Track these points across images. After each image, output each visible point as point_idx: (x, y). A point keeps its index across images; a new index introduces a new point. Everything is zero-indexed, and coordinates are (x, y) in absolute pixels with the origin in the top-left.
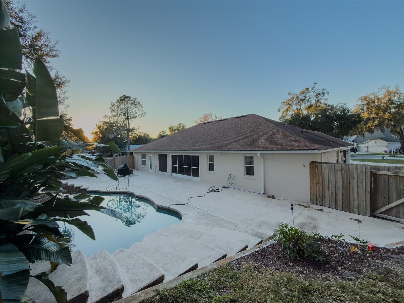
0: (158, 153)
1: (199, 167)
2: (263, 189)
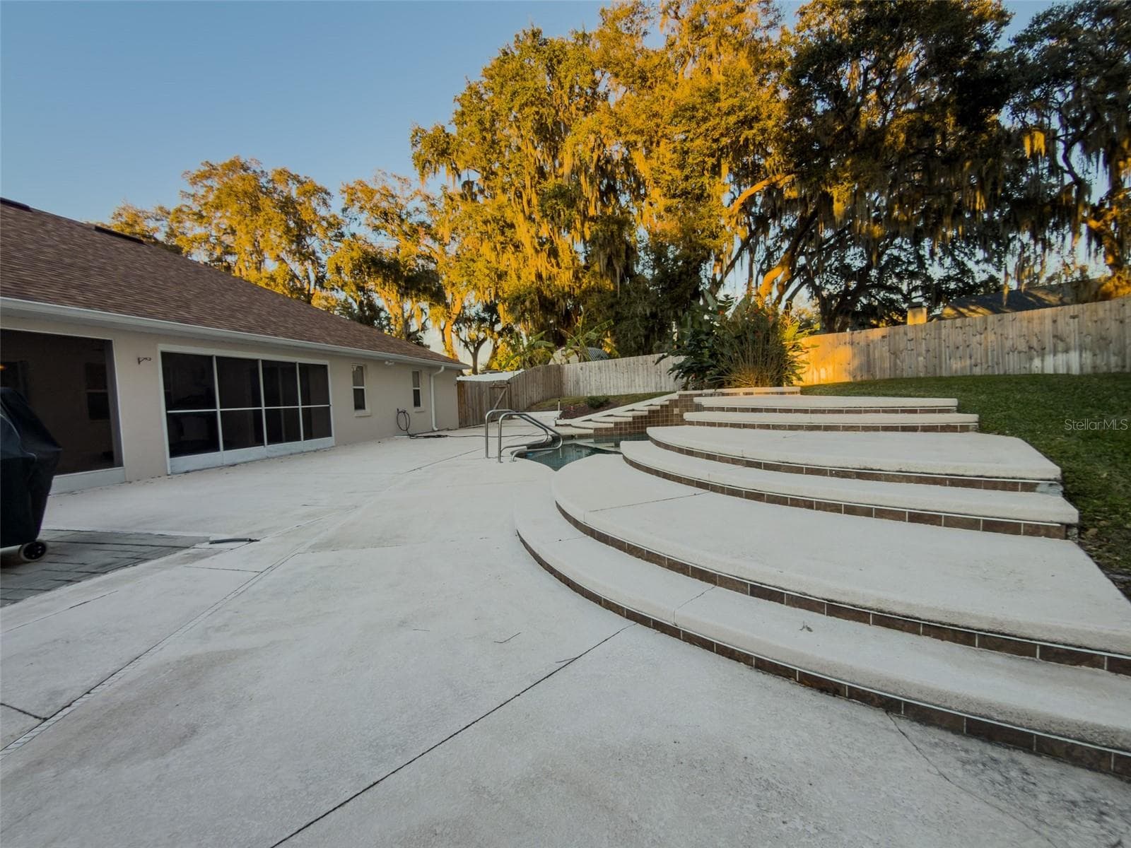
1: (329, 403)
2: (434, 425)
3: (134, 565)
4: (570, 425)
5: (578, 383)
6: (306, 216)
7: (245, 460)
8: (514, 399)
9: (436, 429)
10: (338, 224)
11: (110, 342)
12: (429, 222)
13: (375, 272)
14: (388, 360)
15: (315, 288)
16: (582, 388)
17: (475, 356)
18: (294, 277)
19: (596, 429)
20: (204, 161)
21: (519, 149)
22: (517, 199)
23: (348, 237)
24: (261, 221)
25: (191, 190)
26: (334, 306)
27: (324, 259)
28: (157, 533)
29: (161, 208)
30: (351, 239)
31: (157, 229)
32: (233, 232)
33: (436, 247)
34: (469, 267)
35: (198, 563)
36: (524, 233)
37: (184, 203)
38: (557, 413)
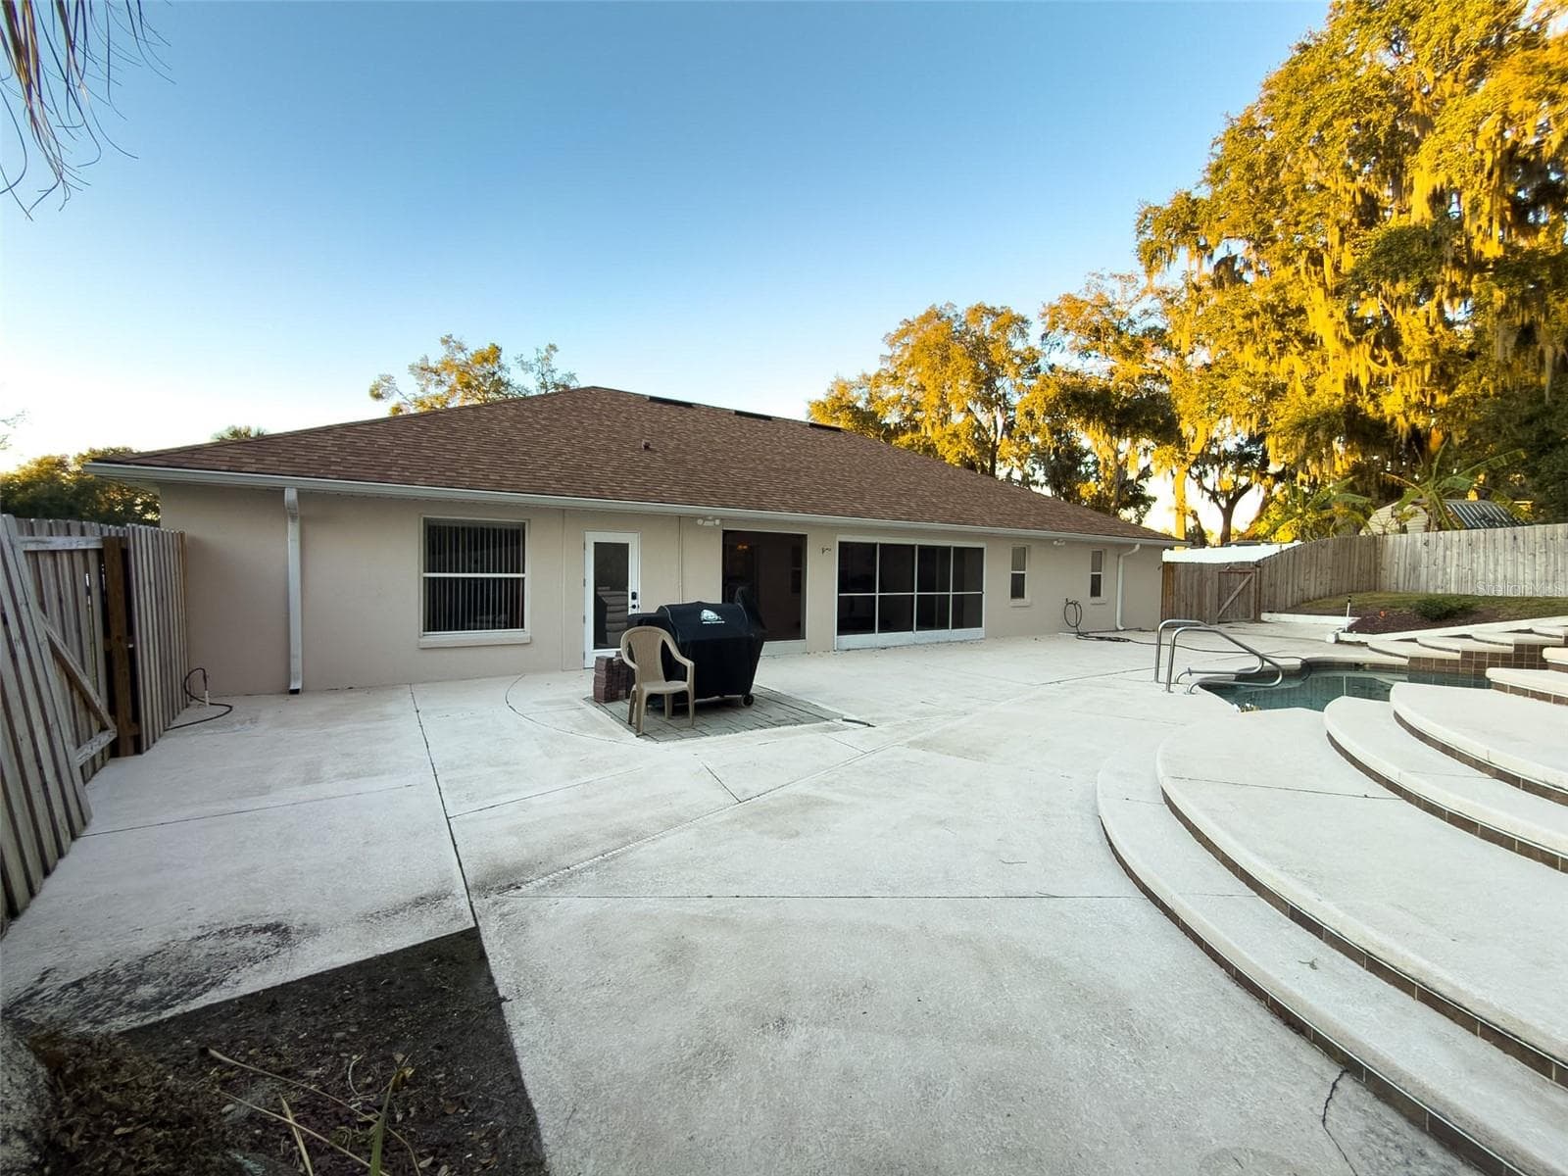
1: (982, 590)
2: (1118, 622)
3: (796, 725)
4: (1365, 644)
5: (1415, 569)
6: (996, 357)
7: (894, 644)
8: (1266, 591)
9: (1121, 628)
10: (1034, 357)
11: (805, 536)
12: (1161, 326)
13: (1077, 411)
14: (1057, 540)
15: (1002, 439)
16: (1423, 578)
17: (1228, 513)
18: (980, 427)
19: (1413, 659)
20: (902, 320)
21: (1321, 188)
22: (1312, 268)
23: (1044, 368)
24: (949, 373)
25: (888, 352)
26: (1026, 454)
27: (1015, 400)
28: (814, 703)
29: (864, 376)
30: (1049, 373)
31: (858, 398)
32: (923, 389)
33: (1171, 361)
34: (1215, 388)
35: (831, 734)
36: (1323, 319)
37: (883, 367)
38: (1346, 621)
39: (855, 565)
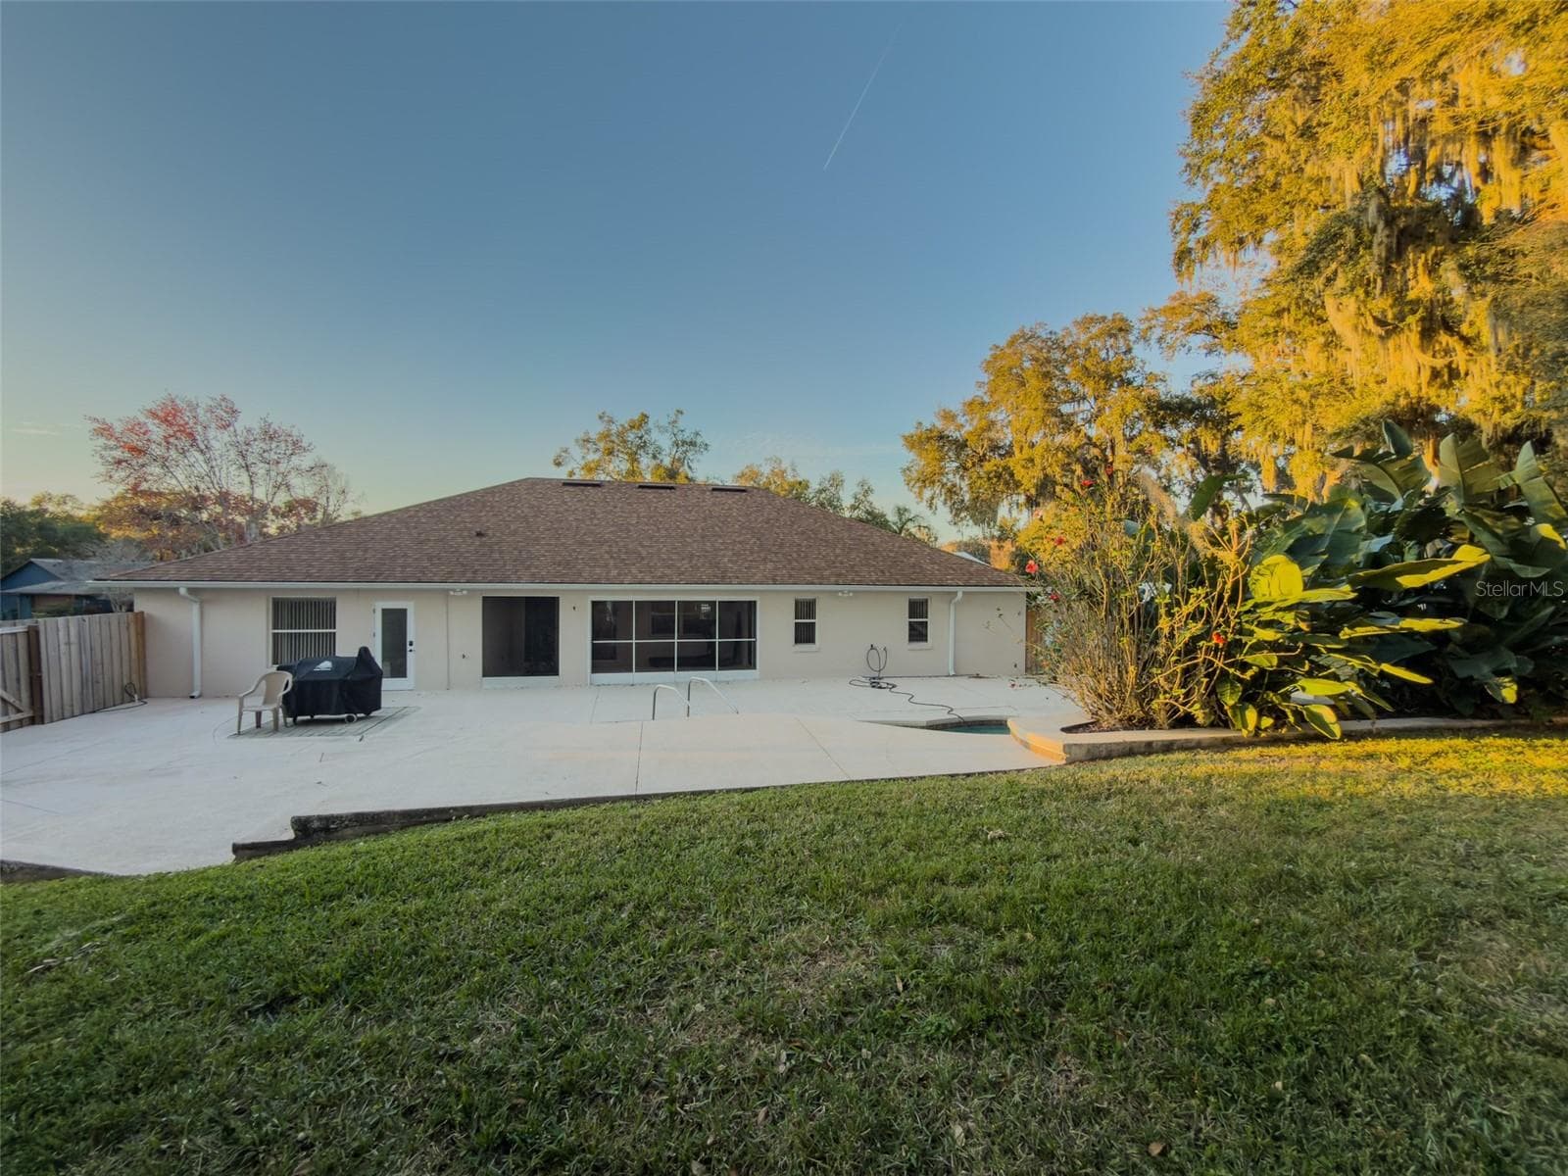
0: (481, 590)
1: (754, 637)
2: (951, 668)
9: (952, 673)
11: (557, 598)
14: (844, 590)
39: (607, 621)
